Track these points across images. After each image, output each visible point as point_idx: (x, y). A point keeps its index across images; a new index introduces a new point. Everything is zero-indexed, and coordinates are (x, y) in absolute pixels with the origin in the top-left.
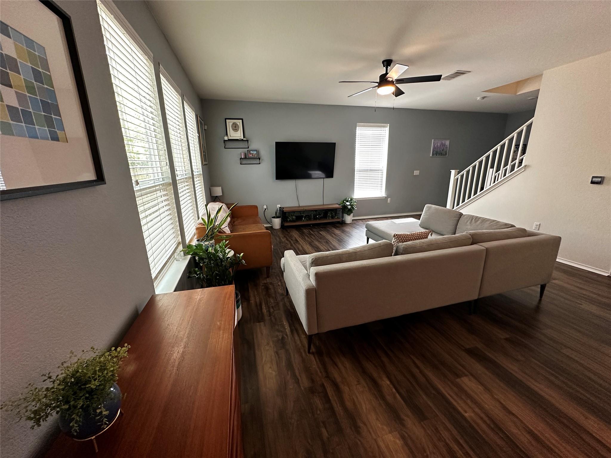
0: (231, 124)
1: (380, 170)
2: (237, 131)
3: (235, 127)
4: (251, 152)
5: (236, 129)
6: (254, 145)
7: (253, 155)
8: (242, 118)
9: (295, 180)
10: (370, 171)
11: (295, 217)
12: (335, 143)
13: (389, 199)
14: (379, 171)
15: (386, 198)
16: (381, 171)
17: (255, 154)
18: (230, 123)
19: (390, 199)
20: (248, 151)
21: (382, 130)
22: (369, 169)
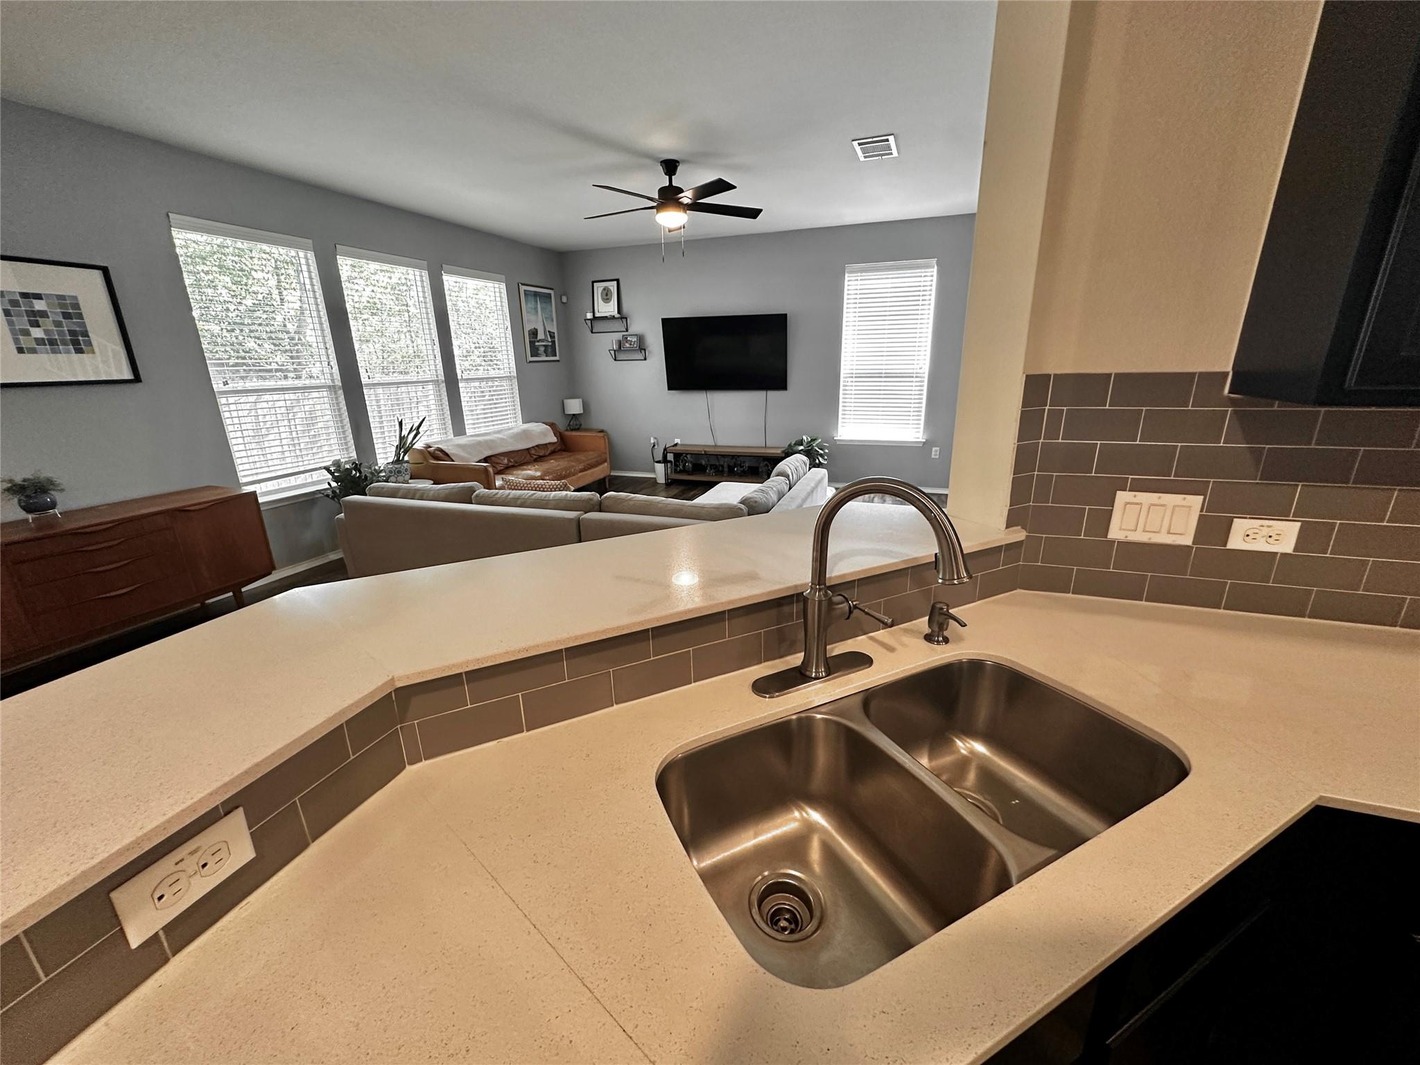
0: (600, 290)
1: (914, 375)
2: (608, 302)
3: (607, 295)
4: (628, 339)
5: (608, 299)
6: (636, 327)
7: (631, 345)
8: (617, 278)
9: (705, 392)
10: (885, 377)
11: (690, 465)
12: (786, 315)
13: (934, 449)
14: (913, 377)
15: (927, 445)
16: (917, 377)
17: (635, 342)
18: (599, 288)
19: (938, 448)
20: (623, 336)
21: (923, 274)
22: (884, 371)
